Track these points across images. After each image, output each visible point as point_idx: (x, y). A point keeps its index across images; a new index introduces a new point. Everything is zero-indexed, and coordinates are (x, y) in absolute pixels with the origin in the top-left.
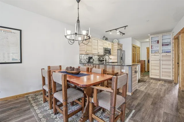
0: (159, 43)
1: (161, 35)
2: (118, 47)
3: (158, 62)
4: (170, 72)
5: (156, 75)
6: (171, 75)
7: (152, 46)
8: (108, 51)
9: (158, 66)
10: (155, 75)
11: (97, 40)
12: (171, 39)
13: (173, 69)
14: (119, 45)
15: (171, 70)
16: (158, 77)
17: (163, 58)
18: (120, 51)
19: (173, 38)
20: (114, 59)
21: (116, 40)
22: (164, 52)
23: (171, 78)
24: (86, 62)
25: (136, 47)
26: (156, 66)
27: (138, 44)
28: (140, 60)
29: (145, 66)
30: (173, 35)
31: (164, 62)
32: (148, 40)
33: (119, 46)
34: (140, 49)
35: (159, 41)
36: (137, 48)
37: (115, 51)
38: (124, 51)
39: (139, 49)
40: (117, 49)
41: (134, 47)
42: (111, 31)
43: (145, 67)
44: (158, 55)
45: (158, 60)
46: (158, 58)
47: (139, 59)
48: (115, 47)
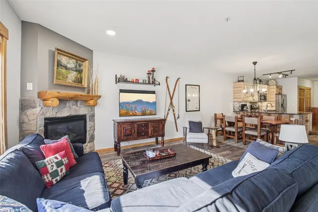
2: (277, 91)
8: (263, 98)
18: (280, 96)
21: (273, 81)
24: (238, 110)
25: (304, 89)
27: (307, 84)
28: (312, 107)
33: (278, 89)
34: (311, 90)
36: (306, 91)
37: (271, 96)
38: (285, 96)
39: (308, 91)
40: (275, 93)
41: (301, 89)
42: (270, 74)
47: (309, 106)
48: (272, 90)
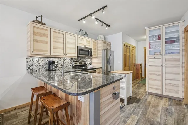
0: (160, 39)
1: (164, 27)
2: (103, 46)
3: (160, 68)
4: (178, 86)
5: (157, 89)
6: (180, 89)
7: (150, 44)
9: (159, 75)
10: (154, 88)
11: (63, 33)
12: (181, 32)
13: (184, 82)
14: (105, 43)
15: (180, 83)
16: (159, 92)
17: (166, 63)
18: (105, 51)
19: (183, 30)
20: (97, 63)
21: (101, 36)
22: (167, 53)
23: (179, 96)
25: (129, 47)
26: (156, 75)
27: (132, 42)
28: (136, 63)
29: (142, 71)
30: (184, 25)
31: (169, 70)
32: (145, 37)
33: (106, 45)
34: (136, 49)
35: (160, 36)
36: (131, 48)
37: (98, 52)
38: (113, 52)
39: (133, 49)
40: (101, 48)
42: (84, 18)
43: (142, 73)
44: (160, 58)
45: (160, 65)
46: (159, 61)
47: (134, 62)
48: (99, 45)
